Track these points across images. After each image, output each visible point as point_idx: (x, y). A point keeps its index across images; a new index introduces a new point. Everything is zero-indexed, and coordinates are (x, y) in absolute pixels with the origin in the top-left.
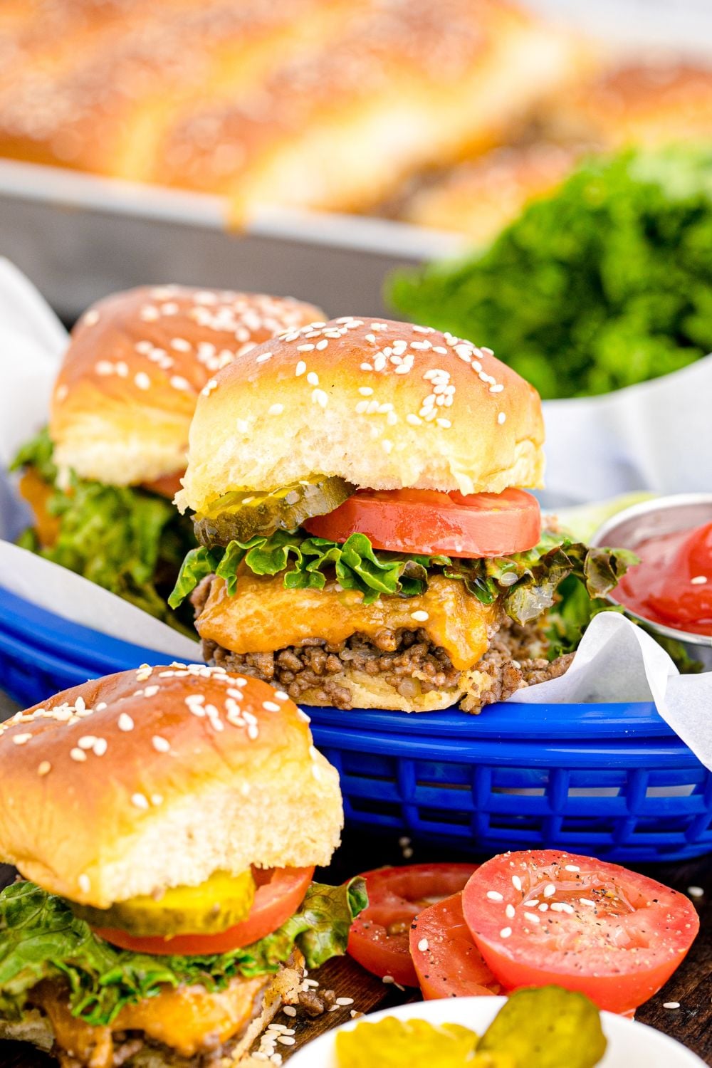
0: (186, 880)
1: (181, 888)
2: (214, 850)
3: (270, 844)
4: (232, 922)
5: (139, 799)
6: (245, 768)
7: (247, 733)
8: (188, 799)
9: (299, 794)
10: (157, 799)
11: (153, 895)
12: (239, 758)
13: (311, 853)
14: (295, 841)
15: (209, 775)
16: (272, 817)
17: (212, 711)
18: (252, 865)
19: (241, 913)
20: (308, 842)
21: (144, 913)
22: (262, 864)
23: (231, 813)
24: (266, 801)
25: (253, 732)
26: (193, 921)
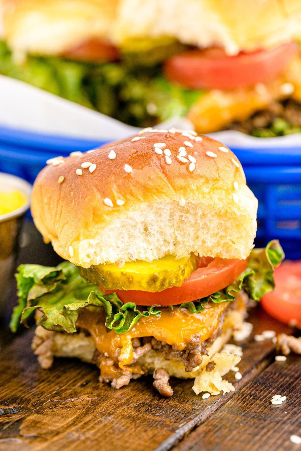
0: (142, 257)
1: (138, 261)
2: (165, 241)
3: (204, 242)
4: (166, 286)
5: (108, 201)
6: (184, 189)
7: (187, 168)
8: (143, 205)
9: (223, 211)
10: (120, 202)
11: (117, 264)
12: (180, 182)
13: (233, 250)
14: (223, 242)
15: (158, 191)
16: (205, 224)
17: (168, 152)
18: (192, 253)
19: (174, 281)
20: (231, 243)
21: (110, 274)
22: (199, 254)
23: (176, 218)
24: (200, 213)
25: (192, 167)
26: (139, 282)
